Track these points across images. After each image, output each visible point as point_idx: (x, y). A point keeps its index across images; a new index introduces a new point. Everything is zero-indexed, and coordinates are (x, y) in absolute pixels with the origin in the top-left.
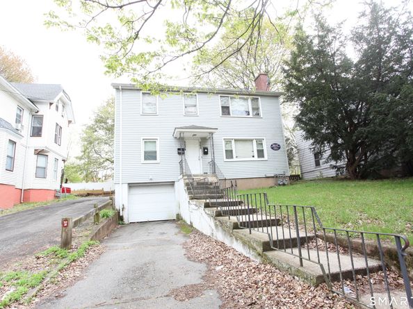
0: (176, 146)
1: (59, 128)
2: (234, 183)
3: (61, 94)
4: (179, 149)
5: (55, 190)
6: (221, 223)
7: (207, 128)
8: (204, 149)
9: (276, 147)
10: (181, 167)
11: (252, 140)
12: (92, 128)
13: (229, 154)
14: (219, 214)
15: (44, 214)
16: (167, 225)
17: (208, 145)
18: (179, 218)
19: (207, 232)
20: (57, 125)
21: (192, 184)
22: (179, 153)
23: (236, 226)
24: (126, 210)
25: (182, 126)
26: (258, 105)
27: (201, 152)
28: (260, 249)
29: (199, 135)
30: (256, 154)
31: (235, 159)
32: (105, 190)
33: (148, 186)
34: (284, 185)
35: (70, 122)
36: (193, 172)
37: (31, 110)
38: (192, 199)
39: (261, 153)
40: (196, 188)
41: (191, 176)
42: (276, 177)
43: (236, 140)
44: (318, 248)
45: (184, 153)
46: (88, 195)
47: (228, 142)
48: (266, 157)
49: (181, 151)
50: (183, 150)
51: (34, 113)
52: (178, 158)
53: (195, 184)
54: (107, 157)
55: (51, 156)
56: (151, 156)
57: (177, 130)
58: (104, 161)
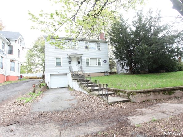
0: (68, 60)
1: (19, 51)
2: (89, 74)
3: (20, 37)
4: (69, 62)
5: (18, 76)
6: (81, 86)
7: (80, 54)
8: (79, 62)
9: (105, 62)
10: (70, 68)
11: (96, 59)
12: (32, 50)
13: (88, 64)
14: (81, 84)
15: (19, 85)
16: (64, 89)
17: (80, 60)
18: (69, 86)
19: (77, 90)
20: (18, 49)
21: (73, 74)
22: (69, 63)
23: (85, 87)
24: (49, 84)
25: (70, 53)
26: (99, 46)
27: (77, 63)
28: (89, 91)
29: (77, 57)
30: (98, 64)
31: (90, 66)
32: (37, 77)
33: (57, 75)
34: (107, 75)
35: (23, 48)
36: (74, 70)
37: (8, 43)
38: (73, 79)
39: (99, 64)
40: (75, 76)
41: (73, 71)
42: (105, 72)
43: (90, 59)
44: (104, 91)
45: (71, 63)
46: (30, 79)
47: (87, 59)
48: (101, 66)
49: (70, 62)
50: (71, 62)
51: (9, 45)
52: (69, 65)
53: (75, 74)
54: (38, 62)
55: (17, 62)
56: (58, 64)
57: (68, 55)
58: (37, 65)
